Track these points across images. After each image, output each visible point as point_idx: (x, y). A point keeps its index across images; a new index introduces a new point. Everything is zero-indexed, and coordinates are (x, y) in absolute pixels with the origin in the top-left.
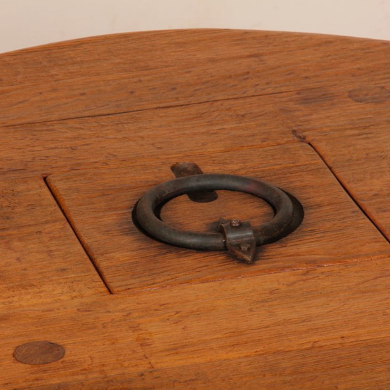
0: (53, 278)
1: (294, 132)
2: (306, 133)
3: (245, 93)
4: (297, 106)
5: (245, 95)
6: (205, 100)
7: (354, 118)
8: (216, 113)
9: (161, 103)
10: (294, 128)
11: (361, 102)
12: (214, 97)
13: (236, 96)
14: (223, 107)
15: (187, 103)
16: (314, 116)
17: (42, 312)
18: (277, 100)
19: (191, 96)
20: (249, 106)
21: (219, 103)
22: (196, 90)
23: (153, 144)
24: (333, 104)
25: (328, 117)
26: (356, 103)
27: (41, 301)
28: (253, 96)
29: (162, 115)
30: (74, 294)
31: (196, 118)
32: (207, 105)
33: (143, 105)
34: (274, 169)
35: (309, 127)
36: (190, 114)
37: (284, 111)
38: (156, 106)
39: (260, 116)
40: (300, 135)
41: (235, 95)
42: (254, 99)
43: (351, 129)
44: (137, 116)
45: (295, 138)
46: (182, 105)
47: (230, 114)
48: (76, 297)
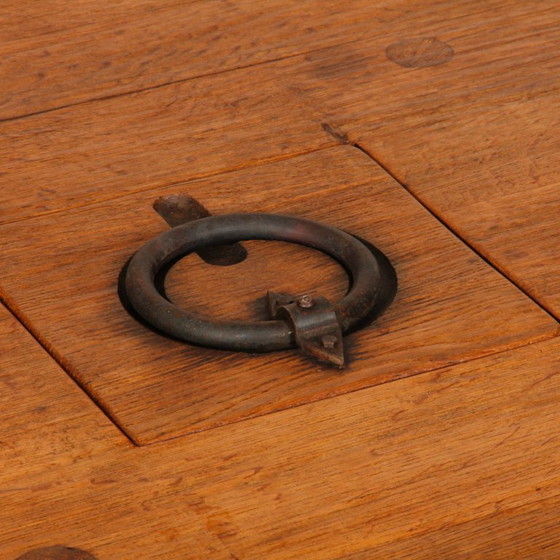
0: (31, 426)
1: (325, 126)
2: (345, 128)
3: (223, 63)
4: (315, 80)
5: (225, 67)
6: (163, 80)
7: (410, 95)
8: (190, 103)
9: (94, 90)
10: (324, 121)
11: (410, 66)
12: (176, 73)
13: (211, 71)
14: (198, 91)
15: (136, 88)
16: (347, 97)
17: (34, 491)
18: (278, 72)
19: (140, 75)
20: (238, 86)
21: (188, 84)
22: (143, 64)
23: (108, 166)
24: (368, 74)
25: (369, 97)
26: (404, 70)
27: (23, 471)
28: (239, 68)
29: (102, 112)
30: (76, 452)
31: (161, 113)
32: (170, 90)
33: (67, 96)
34: (318, 195)
35: (344, 116)
36: (149, 108)
37: (296, 90)
38: (88, 97)
39: (262, 102)
40: (337, 131)
41: (209, 68)
42: (241, 73)
43: (413, 115)
44: (64, 117)
45: (331, 137)
46: (130, 93)
47: (213, 102)
48: (79, 457)
